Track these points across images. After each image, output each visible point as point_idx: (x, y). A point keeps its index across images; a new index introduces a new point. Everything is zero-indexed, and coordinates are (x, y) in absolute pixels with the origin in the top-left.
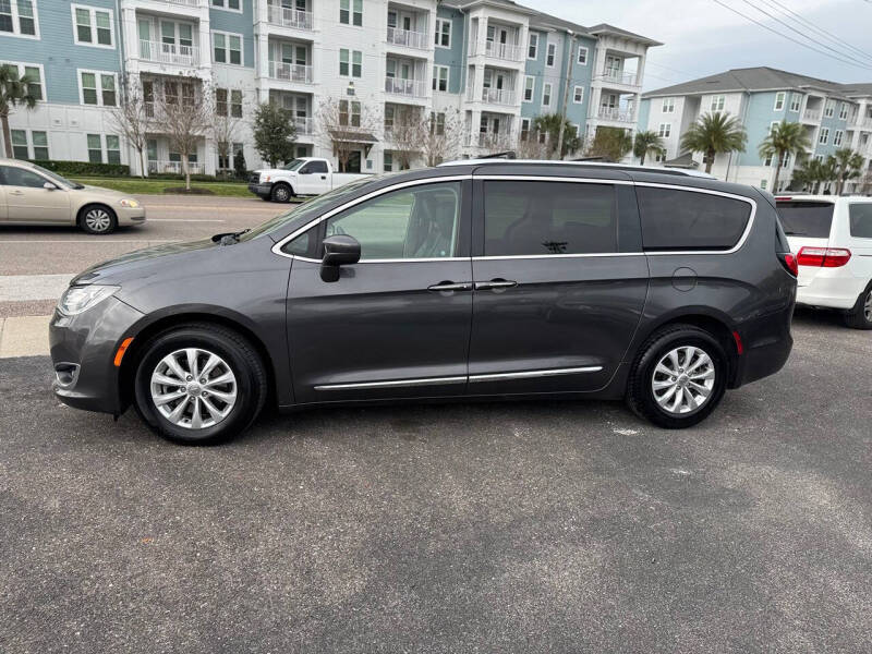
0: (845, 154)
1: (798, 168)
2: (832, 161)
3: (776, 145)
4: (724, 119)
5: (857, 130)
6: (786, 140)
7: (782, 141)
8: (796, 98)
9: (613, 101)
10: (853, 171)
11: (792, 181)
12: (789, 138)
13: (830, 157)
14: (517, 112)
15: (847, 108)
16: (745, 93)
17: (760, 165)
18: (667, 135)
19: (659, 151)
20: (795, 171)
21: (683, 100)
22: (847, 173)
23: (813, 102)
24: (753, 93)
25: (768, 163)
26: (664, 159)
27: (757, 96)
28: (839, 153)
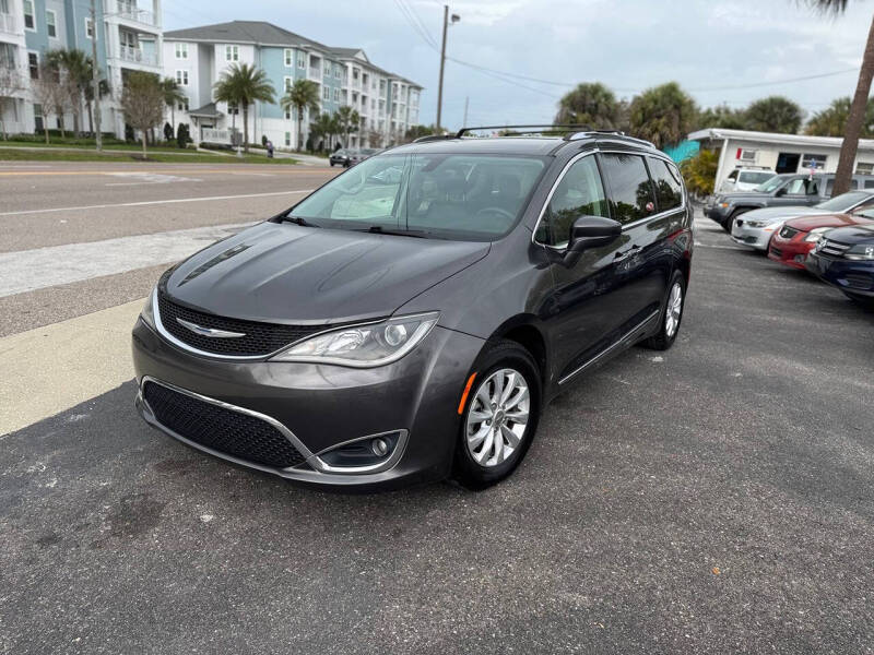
0: (346, 110)
1: (313, 122)
2: (337, 117)
3: (296, 100)
4: (251, 71)
5: (350, 89)
6: (302, 95)
7: (299, 96)
8: (301, 56)
9: (131, 41)
10: (354, 126)
11: (310, 135)
12: (305, 93)
13: (336, 113)
14: (21, 42)
15: (338, 69)
16: (256, 46)
17: (281, 118)
18: (186, 82)
19: (181, 99)
20: (311, 125)
21: (195, 47)
22: (350, 128)
23: (314, 60)
24: (264, 47)
25: (288, 117)
26: (187, 108)
27: (268, 51)
28: (341, 109)
